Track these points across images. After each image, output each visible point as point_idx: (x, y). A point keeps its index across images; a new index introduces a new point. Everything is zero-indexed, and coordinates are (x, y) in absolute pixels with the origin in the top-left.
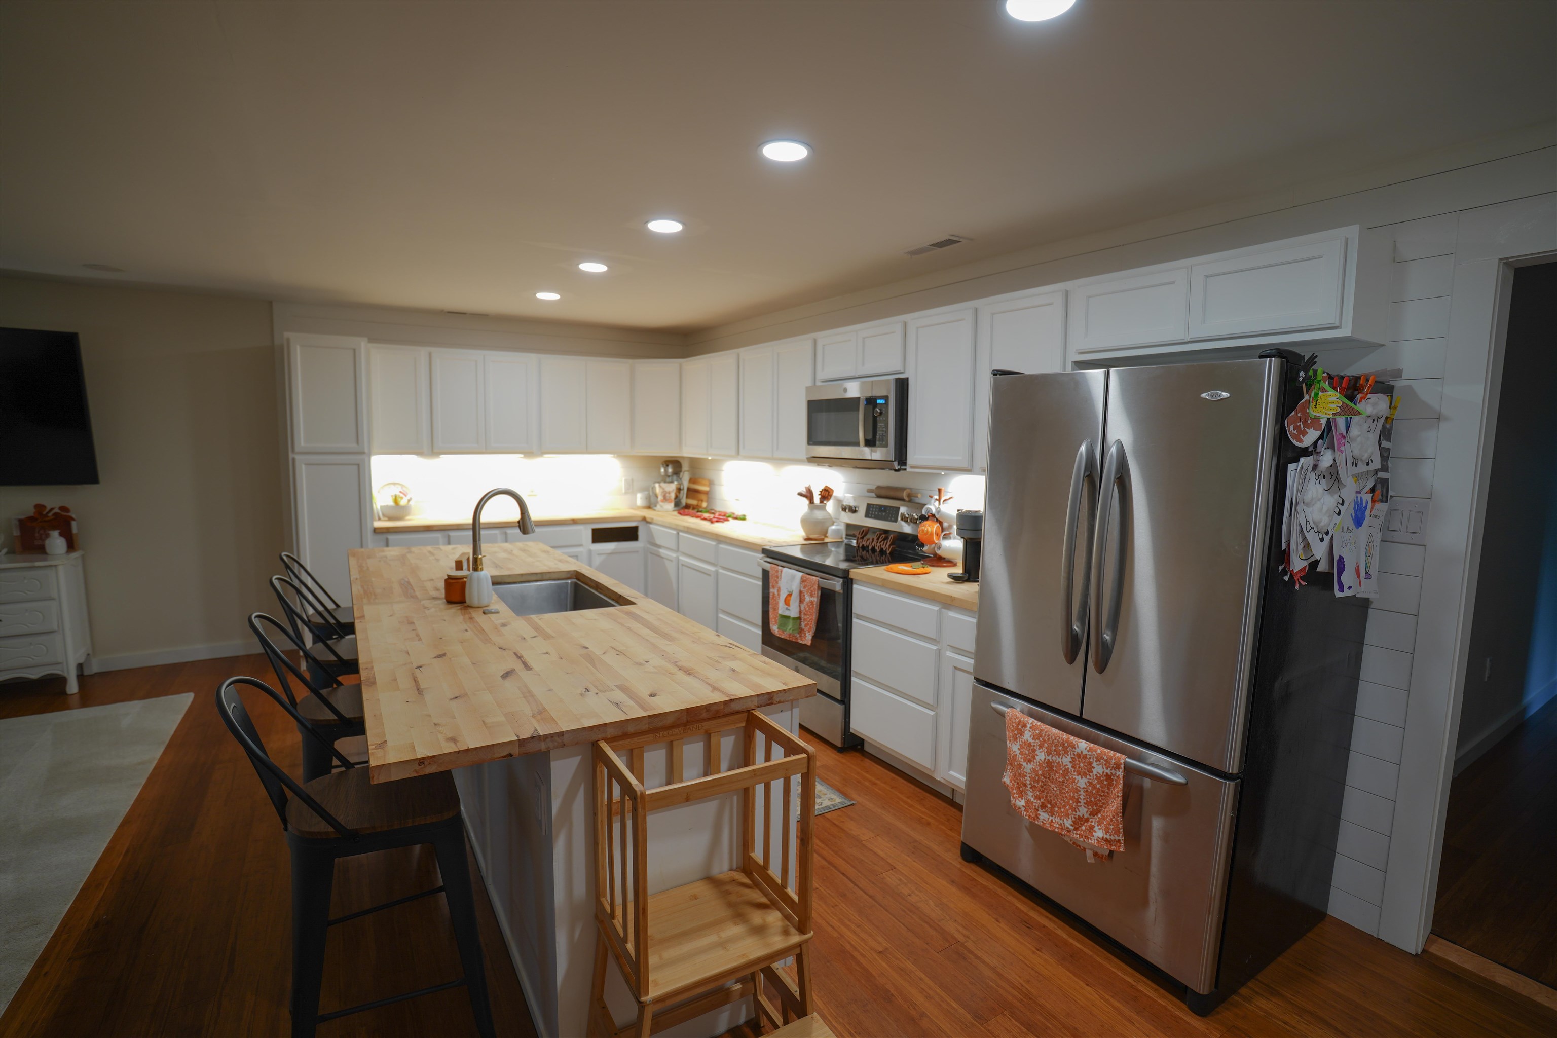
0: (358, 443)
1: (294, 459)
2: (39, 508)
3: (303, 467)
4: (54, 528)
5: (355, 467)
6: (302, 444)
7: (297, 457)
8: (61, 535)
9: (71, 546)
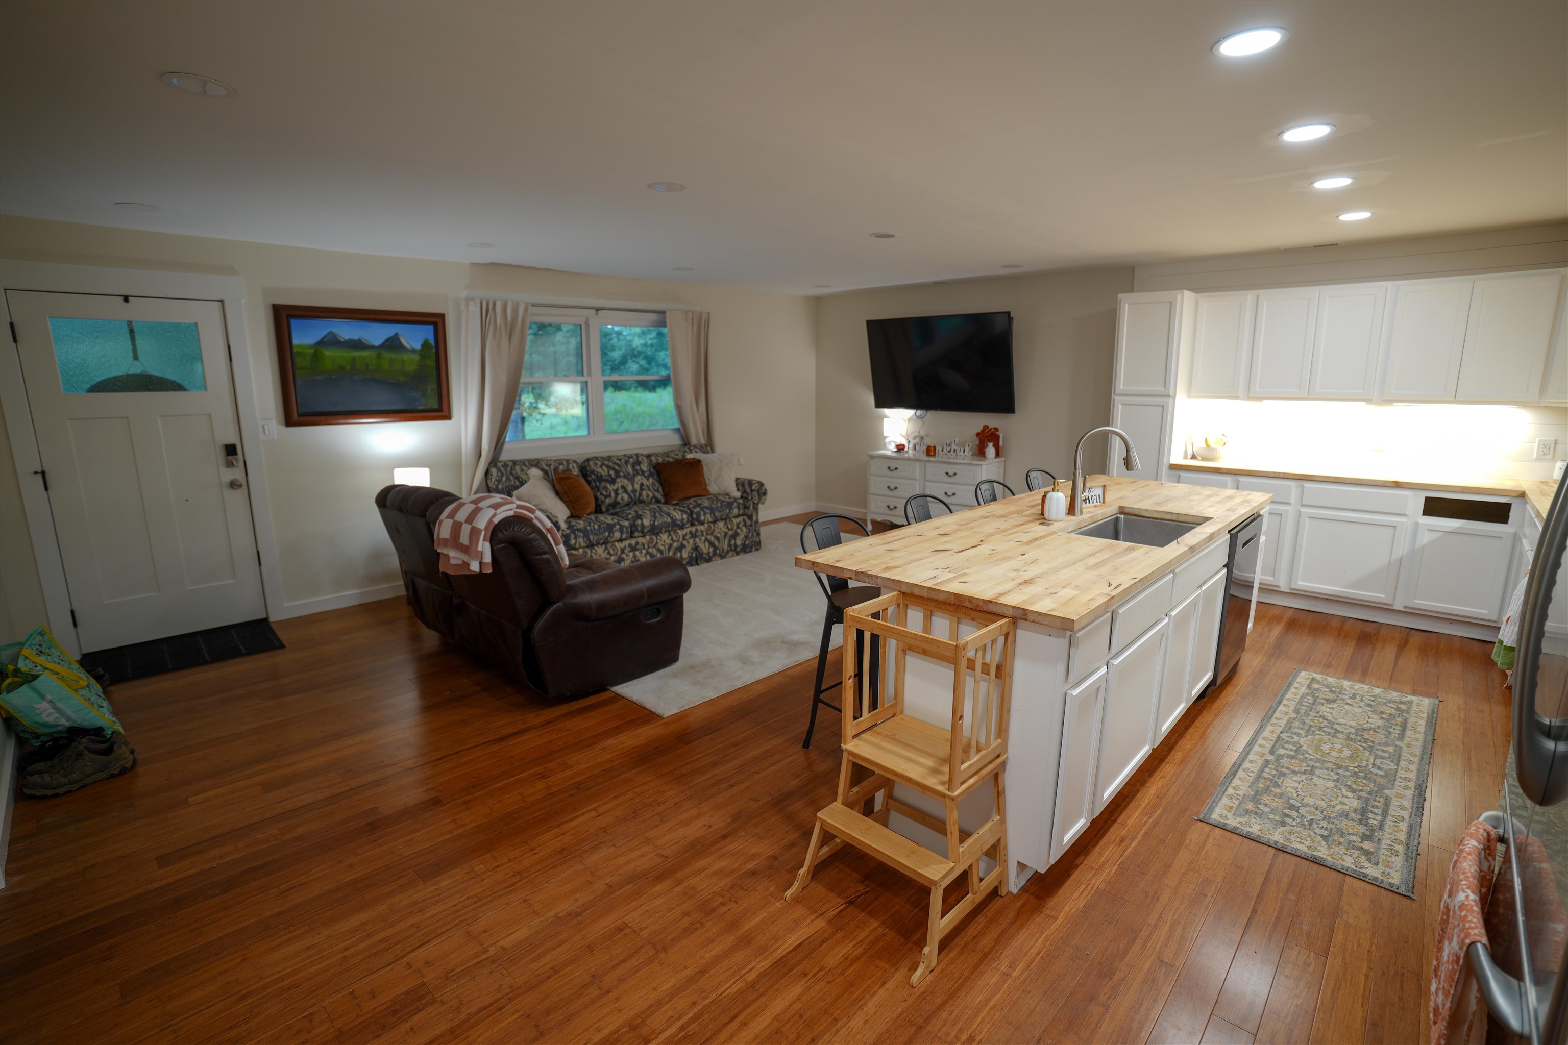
0: (1165, 388)
1: (1114, 400)
2: (986, 427)
3: (1120, 405)
4: (990, 441)
5: (1161, 408)
6: (1121, 387)
7: (1117, 398)
8: (994, 446)
9: (998, 454)
